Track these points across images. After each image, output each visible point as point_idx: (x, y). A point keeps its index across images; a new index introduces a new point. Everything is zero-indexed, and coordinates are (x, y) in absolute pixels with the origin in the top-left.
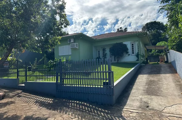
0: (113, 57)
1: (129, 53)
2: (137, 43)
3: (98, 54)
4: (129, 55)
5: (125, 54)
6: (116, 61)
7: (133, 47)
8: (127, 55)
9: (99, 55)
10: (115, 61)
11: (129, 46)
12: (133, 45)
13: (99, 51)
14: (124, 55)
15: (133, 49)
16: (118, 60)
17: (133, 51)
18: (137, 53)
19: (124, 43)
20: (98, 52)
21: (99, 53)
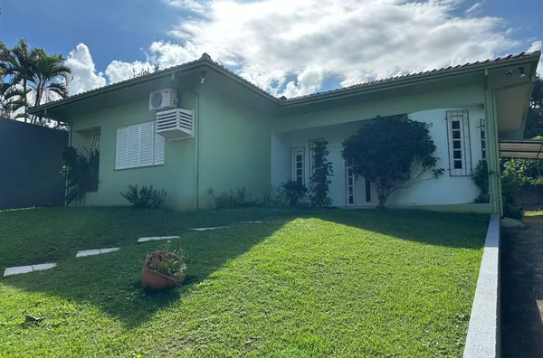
0: (362, 181)
1: (438, 166)
2: (475, 118)
3: (295, 169)
4: (440, 172)
5: (420, 168)
6: (375, 203)
7: (457, 135)
8: (429, 174)
9: (299, 172)
10: (368, 199)
11: (439, 134)
12: (456, 125)
13: (299, 158)
14: (414, 175)
15: (457, 145)
16: (382, 198)
17: (457, 155)
18: (475, 163)
19: (415, 117)
20: (295, 162)
21: (299, 165)
